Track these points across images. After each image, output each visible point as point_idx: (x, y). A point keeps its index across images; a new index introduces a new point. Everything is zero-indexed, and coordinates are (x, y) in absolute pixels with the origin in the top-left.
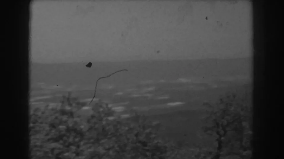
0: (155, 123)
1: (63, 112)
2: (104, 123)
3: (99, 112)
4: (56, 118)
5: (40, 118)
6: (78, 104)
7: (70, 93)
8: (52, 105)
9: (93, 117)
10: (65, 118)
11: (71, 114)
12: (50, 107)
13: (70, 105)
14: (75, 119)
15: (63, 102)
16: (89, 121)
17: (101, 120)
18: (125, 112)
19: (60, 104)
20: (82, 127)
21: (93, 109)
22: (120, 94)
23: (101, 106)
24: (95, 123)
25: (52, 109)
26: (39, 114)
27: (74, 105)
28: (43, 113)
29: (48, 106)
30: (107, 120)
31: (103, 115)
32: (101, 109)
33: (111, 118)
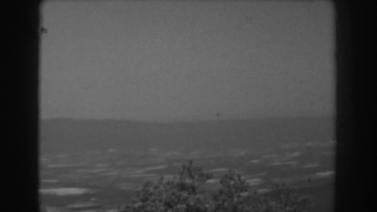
0: (301, 198)
1: (183, 187)
2: (236, 200)
3: (229, 186)
4: (174, 194)
5: (151, 194)
6: (201, 175)
7: (191, 162)
8: (168, 177)
9: (221, 192)
10: (185, 194)
11: (193, 189)
12: (165, 181)
13: (191, 177)
14: (197, 196)
15: (181, 174)
16: (215, 198)
17: (232, 197)
18: (262, 186)
19: (178, 176)
20: (207, 206)
21: (221, 182)
22: (255, 161)
23: (231, 179)
24: (224, 201)
25: (168, 183)
26: (151, 189)
27: (196, 177)
28: (156, 188)
29: (162, 179)
30: (239, 196)
31: (233, 190)
32: (232, 183)
33: (244, 194)
